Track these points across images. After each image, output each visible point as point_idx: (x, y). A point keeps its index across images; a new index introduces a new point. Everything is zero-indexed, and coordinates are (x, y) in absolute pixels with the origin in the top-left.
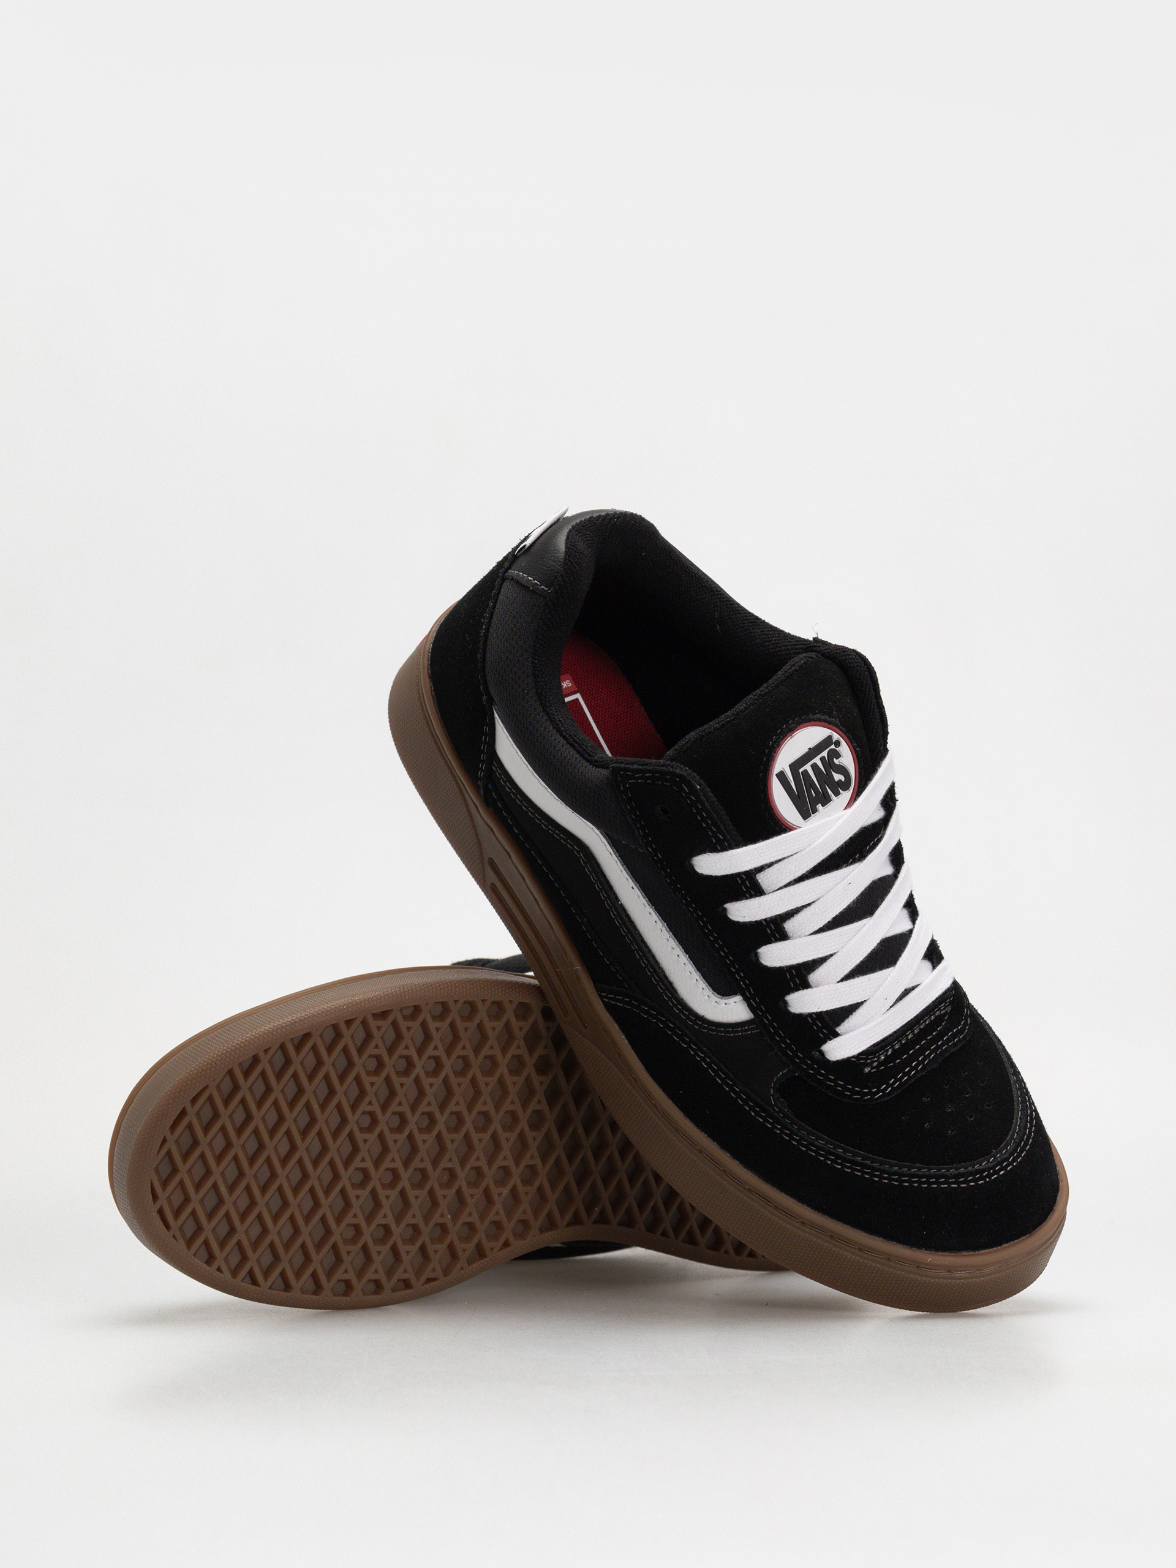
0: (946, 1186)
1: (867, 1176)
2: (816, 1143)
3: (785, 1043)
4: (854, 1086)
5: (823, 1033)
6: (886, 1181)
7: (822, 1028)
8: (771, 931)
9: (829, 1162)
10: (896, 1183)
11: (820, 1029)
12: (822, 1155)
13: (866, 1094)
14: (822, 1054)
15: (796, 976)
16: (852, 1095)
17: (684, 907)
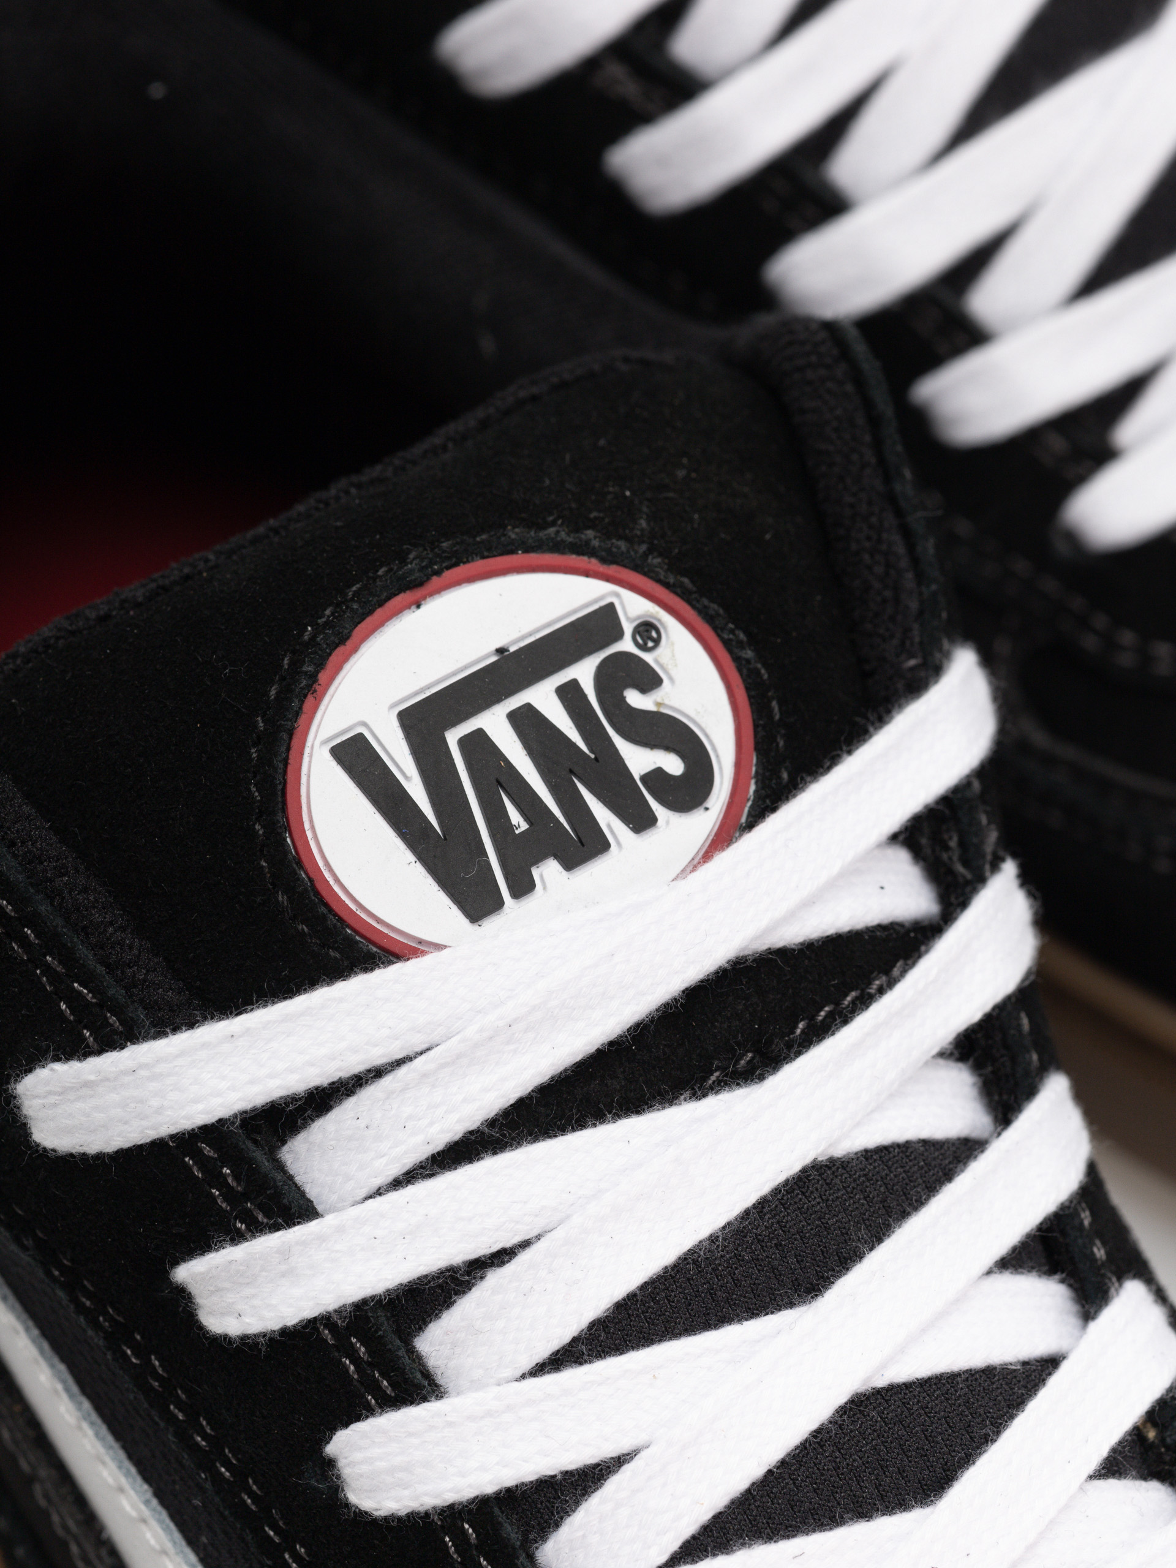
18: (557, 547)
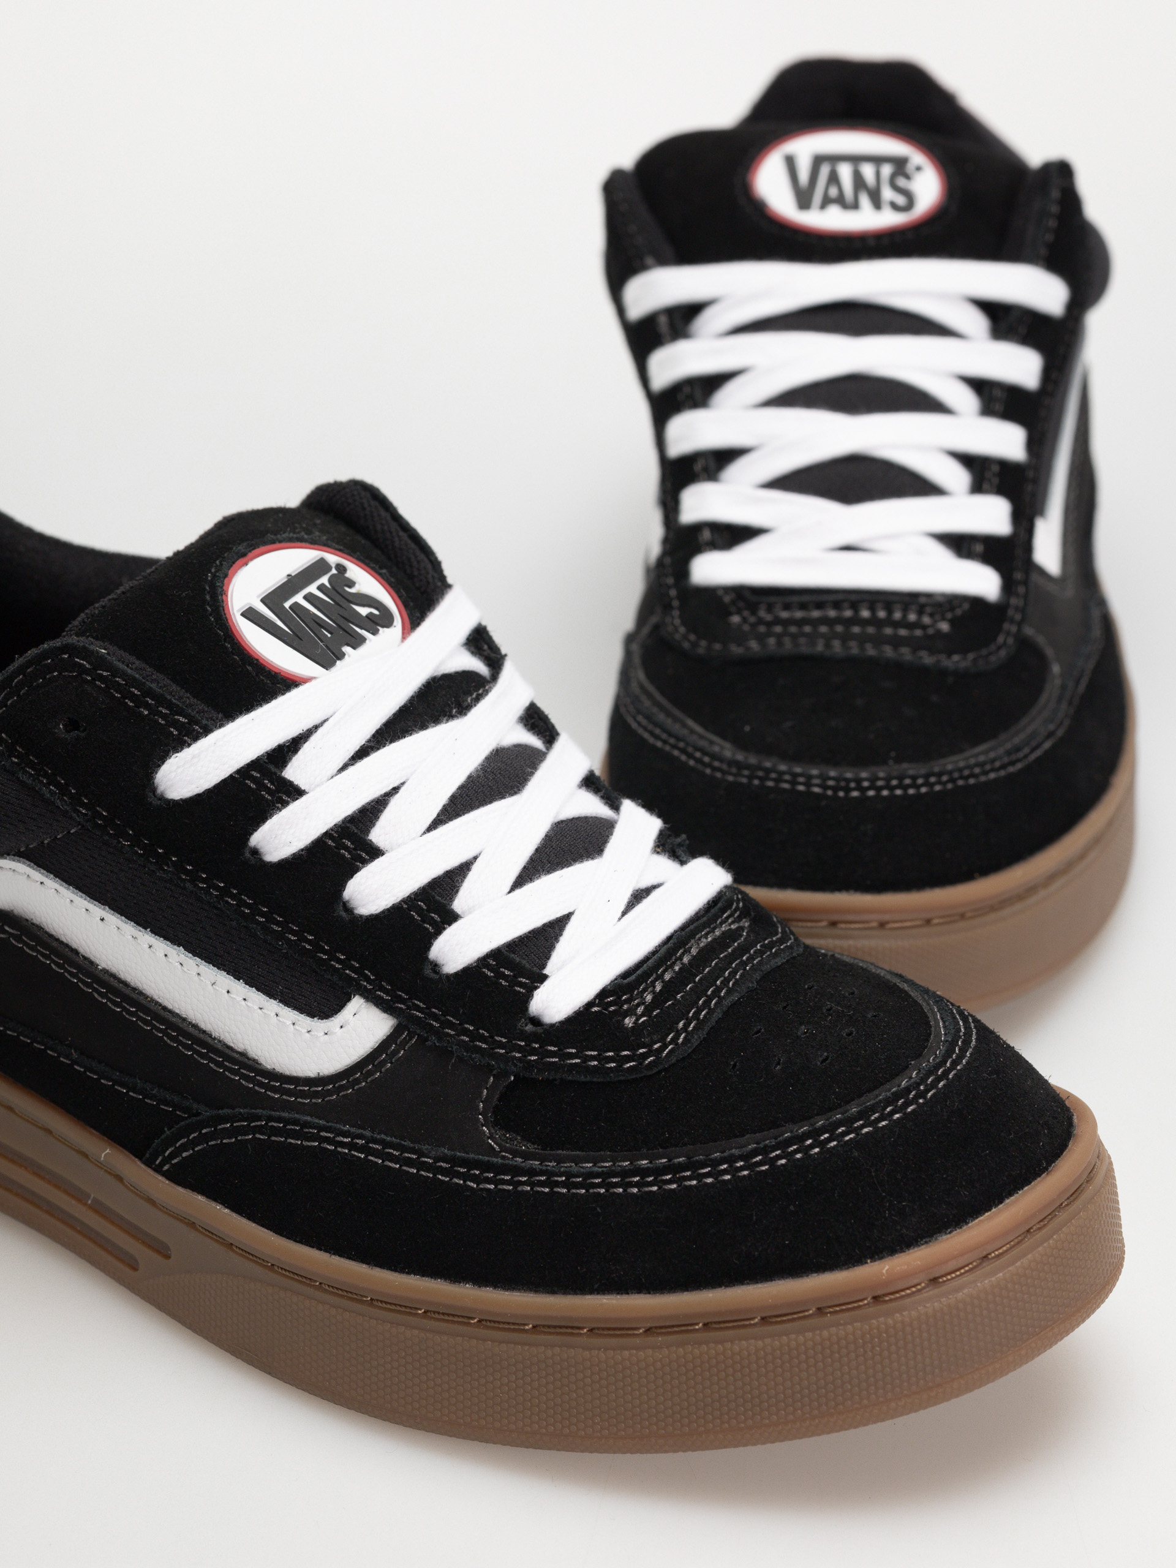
0: (852, 1136)
1: (710, 1180)
2: (596, 1169)
3: (466, 1032)
4: (617, 1050)
5: (521, 985)
6: (746, 1173)
7: (515, 976)
8: (350, 853)
9: (635, 1190)
10: (763, 1168)
11: (513, 981)
12: (616, 1185)
13: (645, 1056)
14: (536, 1021)
15: (429, 911)
16: (620, 1065)
17: (188, 885)
18: (291, 540)
